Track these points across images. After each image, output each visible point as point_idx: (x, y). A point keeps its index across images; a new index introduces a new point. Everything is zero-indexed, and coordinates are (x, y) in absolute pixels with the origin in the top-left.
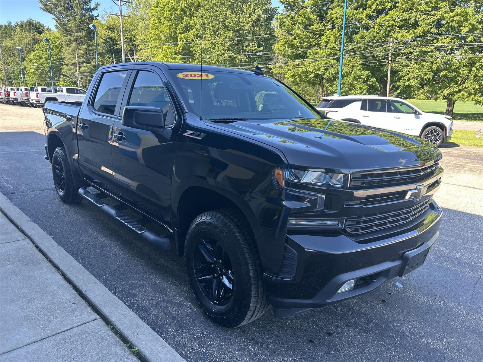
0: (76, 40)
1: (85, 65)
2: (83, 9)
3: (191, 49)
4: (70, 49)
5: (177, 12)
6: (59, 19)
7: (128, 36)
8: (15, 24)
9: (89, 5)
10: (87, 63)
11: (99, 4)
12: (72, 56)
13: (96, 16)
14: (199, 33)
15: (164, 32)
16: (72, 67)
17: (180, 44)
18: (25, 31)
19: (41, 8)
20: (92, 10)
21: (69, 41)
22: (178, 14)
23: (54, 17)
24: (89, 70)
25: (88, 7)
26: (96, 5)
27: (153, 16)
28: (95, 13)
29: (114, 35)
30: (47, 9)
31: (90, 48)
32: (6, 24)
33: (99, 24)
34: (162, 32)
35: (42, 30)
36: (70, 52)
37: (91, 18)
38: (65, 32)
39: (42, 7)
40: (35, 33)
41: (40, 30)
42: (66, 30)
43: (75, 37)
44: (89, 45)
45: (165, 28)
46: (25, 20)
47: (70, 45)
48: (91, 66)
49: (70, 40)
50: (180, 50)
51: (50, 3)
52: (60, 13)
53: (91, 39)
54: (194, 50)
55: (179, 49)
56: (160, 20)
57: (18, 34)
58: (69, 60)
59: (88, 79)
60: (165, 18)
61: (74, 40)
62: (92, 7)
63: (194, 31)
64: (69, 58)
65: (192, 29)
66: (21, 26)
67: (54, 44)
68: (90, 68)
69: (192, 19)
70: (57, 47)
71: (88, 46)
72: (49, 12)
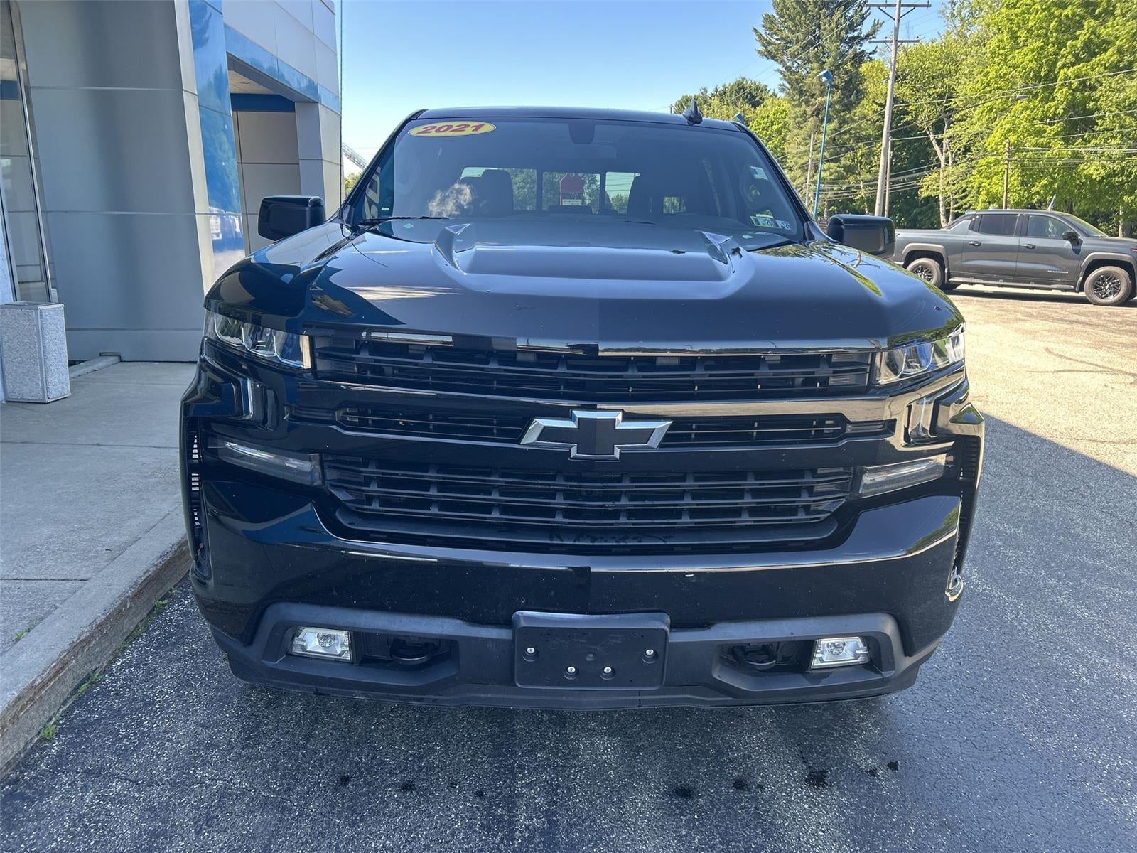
0: (817, 112)
1: (826, 166)
2: (842, 41)
3: (1091, 105)
4: (803, 133)
5: (1065, 12)
6: (788, 69)
7: (937, 90)
8: (713, 92)
9: (857, 30)
10: (832, 161)
11: (881, 24)
12: (802, 148)
13: (870, 53)
14: (1122, 60)
15: (1020, 69)
16: (799, 172)
17: (1061, 94)
18: (728, 104)
19: (759, 52)
20: (862, 39)
21: (801, 117)
22: (1067, 16)
23: (781, 67)
24: (833, 177)
25: (856, 34)
26: (874, 25)
27: (999, 29)
28: (867, 47)
29: (904, 90)
30: (770, 53)
31: (846, 127)
32: (698, 93)
33: (878, 70)
34: (1015, 67)
35: (761, 98)
36: (801, 140)
37: (859, 58)
38: (797, 97)
39: (762, 49)
40: (747, 107)
41: (758, 98)
42: (801, 93)
43: (816, 107)
44: (843, 122)
45: (1025, 58)
46: (731, 81)
47: (803, 125)
48: (839, 167)
49: (805, 113)
50: (1060, 111)
51: (777, 39)
52: (794, 56)
53: (849, 107)
54: (1098, 109)
55: (1056, 109)
56: (1017, 37)
57: (714, 110)
58: (795, 159)
59: (828, 196)
60: (1030, 31)
61: (813, 113)
62: (864, 34)
63: (1110, 56)
64: (797, 154)
65: (1105, 50)
66: (722, 95)
67: (774, 127)
68: (837, 172)
69: (1109, 24)
70: (779, 132)
71: (840, 124)
72: (773, 58)
